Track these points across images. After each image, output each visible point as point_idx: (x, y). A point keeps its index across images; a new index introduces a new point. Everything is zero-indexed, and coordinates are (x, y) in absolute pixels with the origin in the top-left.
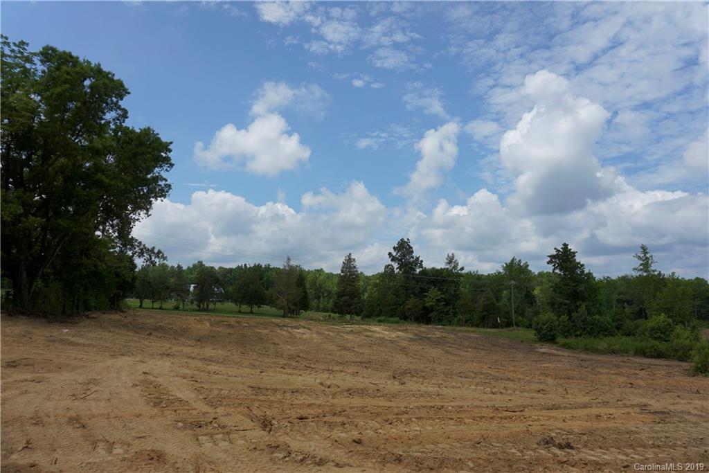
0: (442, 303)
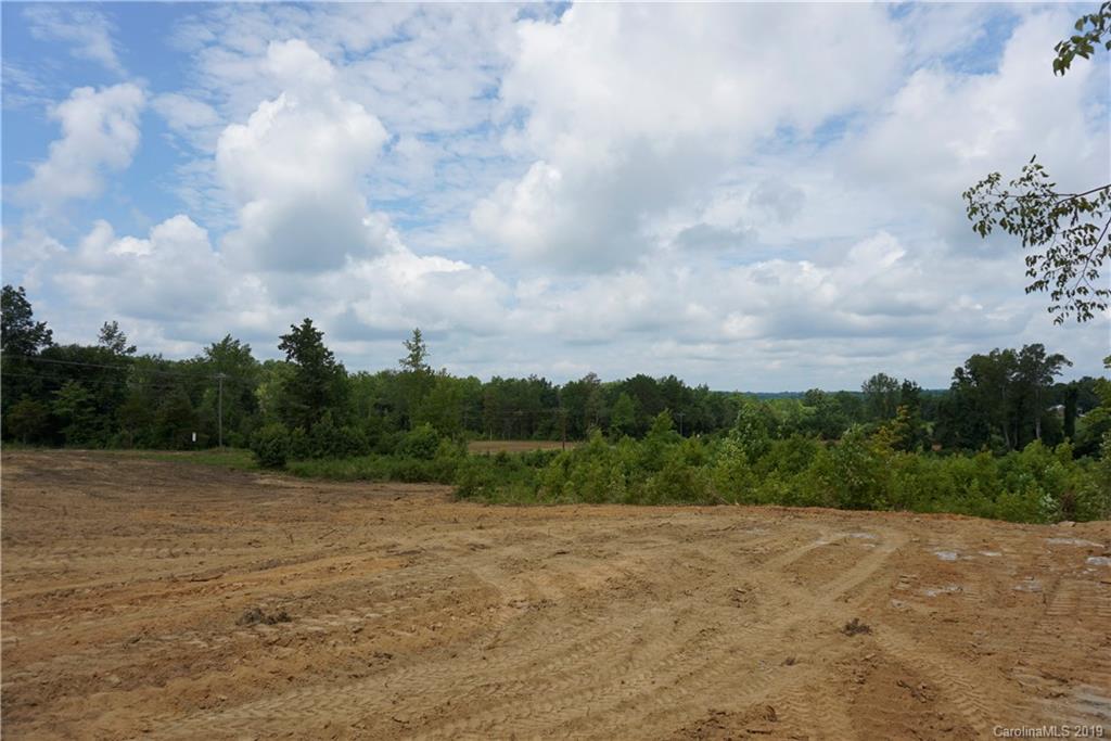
0: (89, 409)
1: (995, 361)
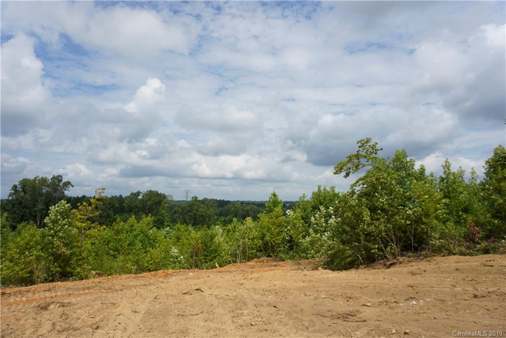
1: (37, 182)
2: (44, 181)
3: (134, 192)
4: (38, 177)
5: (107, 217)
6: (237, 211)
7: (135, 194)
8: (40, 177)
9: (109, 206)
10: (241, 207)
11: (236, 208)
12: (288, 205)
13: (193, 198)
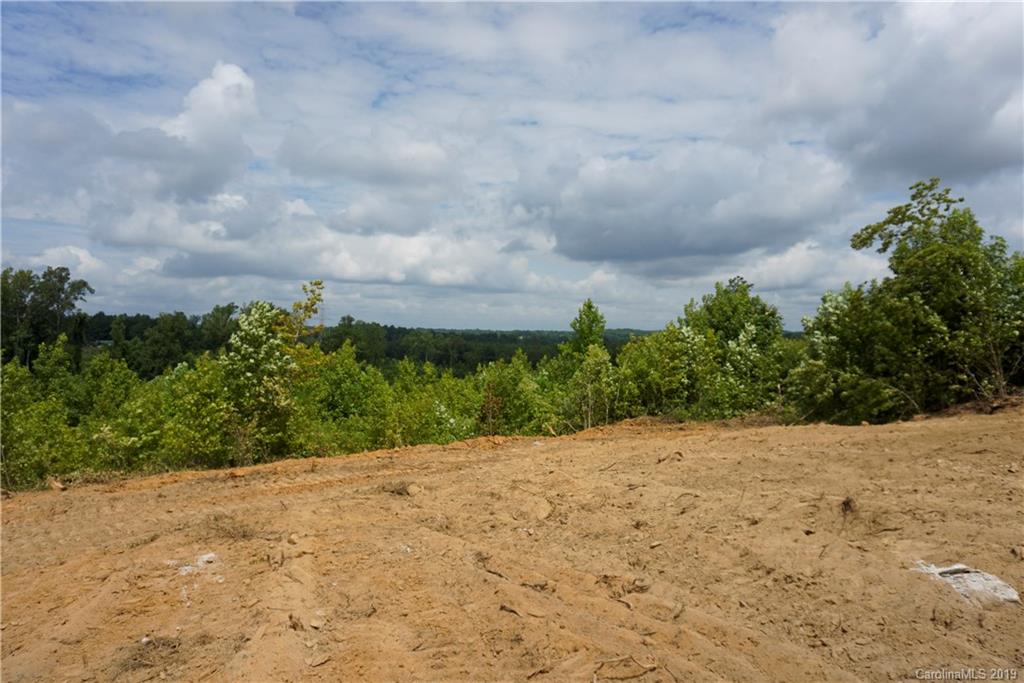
1: (10, 281)
2: (25, 279)
3: (221, 306)
4: (11, 269)
5: (167, 357)
6: (425, 348)
7: (223, 309)
8: (16, 270)
9: (170, 334)
10: (433, 341)
11: (422, 342)
12: (521, 338)
13: (344, 319)
